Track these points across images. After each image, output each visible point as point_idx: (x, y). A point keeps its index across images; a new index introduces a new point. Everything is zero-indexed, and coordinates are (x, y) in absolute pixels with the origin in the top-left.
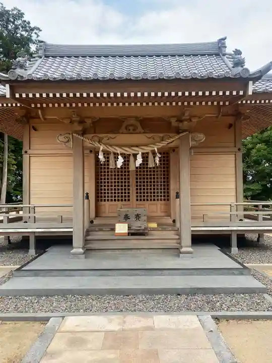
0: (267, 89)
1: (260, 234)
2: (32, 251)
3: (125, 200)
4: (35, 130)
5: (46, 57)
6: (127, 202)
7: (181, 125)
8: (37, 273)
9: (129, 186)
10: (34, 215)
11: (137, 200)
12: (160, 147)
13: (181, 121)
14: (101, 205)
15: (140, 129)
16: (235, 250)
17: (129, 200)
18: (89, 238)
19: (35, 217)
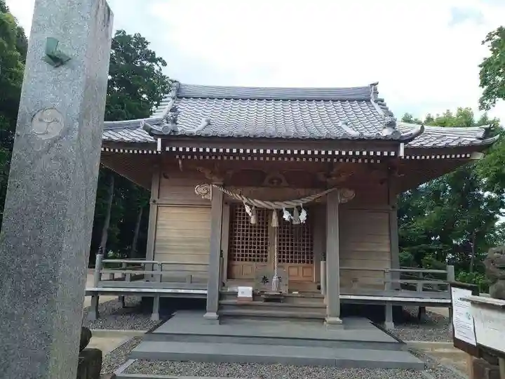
0: (422, 145)
1: (422, 307)
2: (155, 317)
3: (262, 260)
4: (166, 177)
5: (178, 97)
6: (264, 263)
7: (328, 180)
8: (170, 337)
9: (266, 244)
10: (162, 273)
11: (280, 261)
12: (305, 202)
13: (329, 176)
14: (234, 265)
15: (284, 183)
16: (389, 324)
17: (266, 261)
18: (223, 302)
19: (161, 275)
